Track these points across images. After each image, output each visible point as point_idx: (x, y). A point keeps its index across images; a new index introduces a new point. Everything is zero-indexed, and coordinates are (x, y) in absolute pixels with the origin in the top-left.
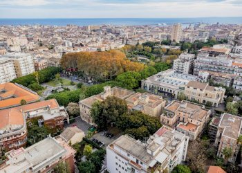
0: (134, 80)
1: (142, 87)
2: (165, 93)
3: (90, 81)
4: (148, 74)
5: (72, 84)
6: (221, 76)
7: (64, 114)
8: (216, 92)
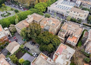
0: (44, 7)
1: (48, 11)
2: (59, 14)
3: (21, 8)
4: (51, 3)
5: (12, 10)
6: (87, 4)
7: (8, 32)
8: (85, 14)
